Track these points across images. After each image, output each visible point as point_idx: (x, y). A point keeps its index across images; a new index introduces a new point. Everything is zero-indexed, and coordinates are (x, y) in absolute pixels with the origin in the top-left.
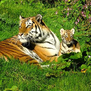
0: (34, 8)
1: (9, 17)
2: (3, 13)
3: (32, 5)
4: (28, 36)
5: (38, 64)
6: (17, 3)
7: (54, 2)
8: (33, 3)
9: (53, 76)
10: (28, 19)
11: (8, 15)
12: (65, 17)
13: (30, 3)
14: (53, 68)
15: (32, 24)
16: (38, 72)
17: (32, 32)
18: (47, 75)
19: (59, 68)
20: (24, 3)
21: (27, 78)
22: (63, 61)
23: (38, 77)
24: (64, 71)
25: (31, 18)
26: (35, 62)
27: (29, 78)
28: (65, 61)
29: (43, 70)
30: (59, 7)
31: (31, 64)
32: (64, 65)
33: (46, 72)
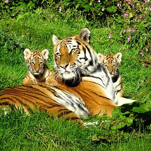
0: (72, 27)
1: (31, 42)
2: (21, 35)
3: (69, 22)
6: (44, 19)
7: (105, 19)
8: (71, 19)
9: (104, 141)
11: (30, 39)
12: (124, 43)
13: (67, 18)
14: (105, 127)
16: (79, 134)
18: (94, 138)
19: (114, 128)
20: (56, 19)
21: (61, 143)
22: (121, 117)
23: (78, 142)
24: (122, 132)
25: (72, 38)
27: (64, 143)
28: (124, 115)
29: (88, 130)
30: (114, 27)
32: (123, 123)
33: (92, 134)
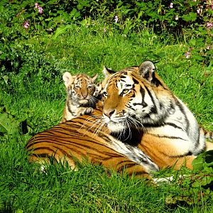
0: (133, 44)
1: (76, 67)
2: (61, 57)
3: (129, 38)
4: (126, 115)
5: (146, 176)
6: (94, 33)
7: (181, 30)
8: (132, 32)
9: (182, 203)
10: (123, 75)
11: (75, 62)
12: (208, 65)
13: (126, 32)
14: (183, 185)
15: (134, 86)
16: (146, 194)
17: (135, 104)
18: (169, 200)
19: (197, 184)
20: (111, 34)
21: (121, 208)
22: (206, 168)
23: (146, 207)
24: (208, 191)
25: (129, 72)
26: (140, 170)
27: (126, 208)
28: (209, 167)
29: (159, 190)
30: (193, 42)
31: (131, 175)
32: (208, 177)
33: (165, 194)
